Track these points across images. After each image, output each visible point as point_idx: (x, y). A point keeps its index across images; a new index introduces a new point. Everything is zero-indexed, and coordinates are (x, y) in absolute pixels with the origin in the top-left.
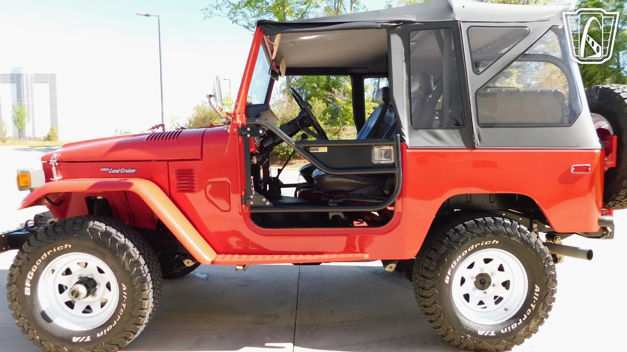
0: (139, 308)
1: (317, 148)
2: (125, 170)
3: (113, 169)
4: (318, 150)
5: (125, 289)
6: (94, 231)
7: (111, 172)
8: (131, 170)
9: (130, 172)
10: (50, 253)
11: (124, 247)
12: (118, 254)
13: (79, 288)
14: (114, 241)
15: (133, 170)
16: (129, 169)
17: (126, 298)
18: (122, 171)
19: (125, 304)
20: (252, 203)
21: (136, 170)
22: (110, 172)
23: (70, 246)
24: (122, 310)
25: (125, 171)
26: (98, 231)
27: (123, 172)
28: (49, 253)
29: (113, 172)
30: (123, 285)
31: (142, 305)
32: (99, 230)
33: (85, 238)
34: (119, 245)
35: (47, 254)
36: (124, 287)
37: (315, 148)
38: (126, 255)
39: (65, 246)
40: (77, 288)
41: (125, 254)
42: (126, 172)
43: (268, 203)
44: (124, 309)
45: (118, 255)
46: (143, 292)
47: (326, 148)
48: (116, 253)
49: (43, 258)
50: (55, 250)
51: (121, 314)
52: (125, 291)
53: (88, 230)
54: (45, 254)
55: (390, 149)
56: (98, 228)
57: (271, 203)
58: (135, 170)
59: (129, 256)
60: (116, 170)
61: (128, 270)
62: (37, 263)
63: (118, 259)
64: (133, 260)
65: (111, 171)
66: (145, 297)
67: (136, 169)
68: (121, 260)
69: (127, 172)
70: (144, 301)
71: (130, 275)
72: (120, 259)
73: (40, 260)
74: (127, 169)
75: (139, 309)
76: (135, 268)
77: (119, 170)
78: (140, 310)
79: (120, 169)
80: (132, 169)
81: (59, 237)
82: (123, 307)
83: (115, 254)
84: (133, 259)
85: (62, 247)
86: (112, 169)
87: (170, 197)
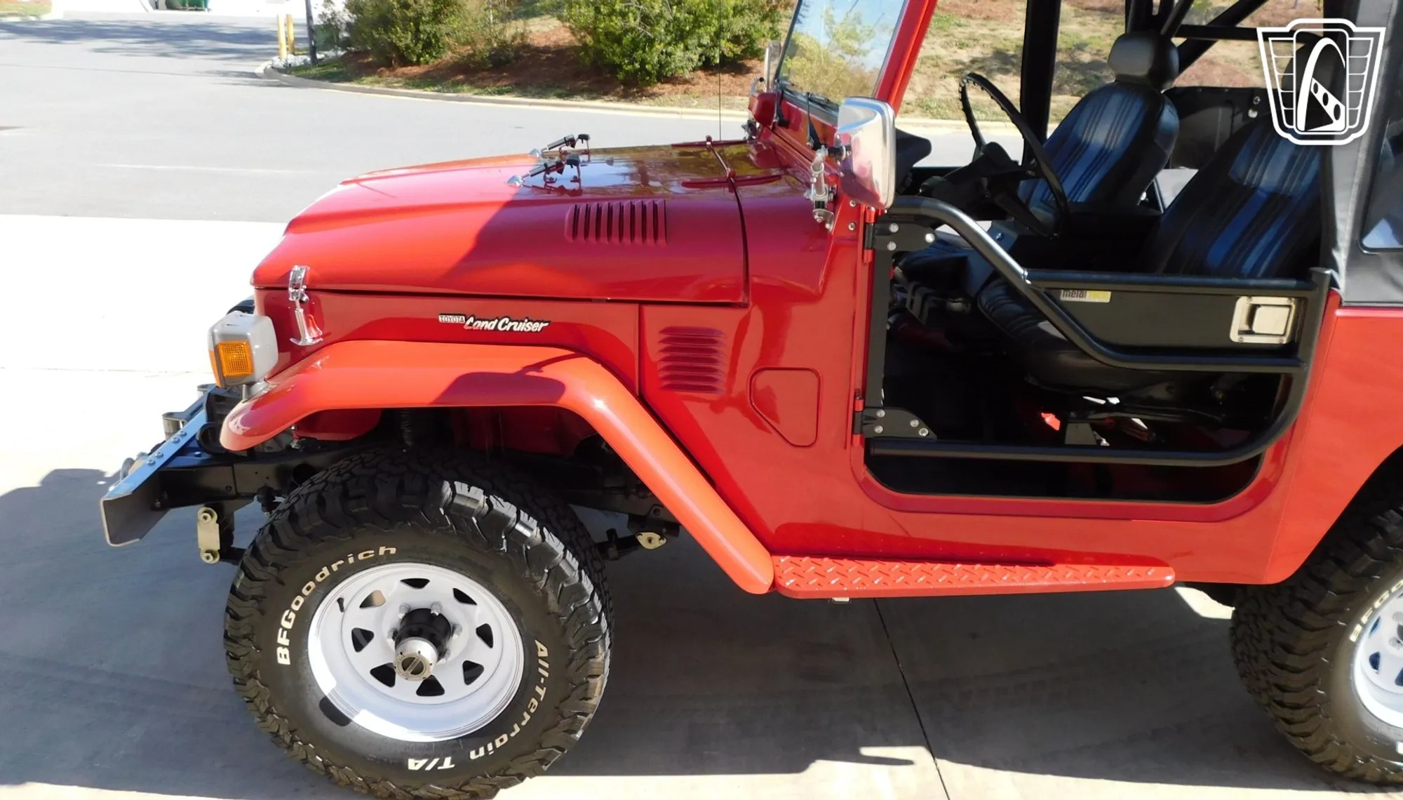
0: (581, 697)
1: (1080, 291)
2: (511, 324)
3: (475, 320)
4: (1084, 294)
5: (544, 652)
6: (459, 514)
7: (470, 328)
8: (531, 323)
9: (525, 330)
10: (339, 566)
11: (544, 553)
12: (527, 573)
13: (421, 653)
14: (516, 538)
15: (537, 324)
16: (523, 321)
17: (546, 674)
18: (503, 326)
19: (545, 689)
20: (879, 429)
21: (546, 324)
22: (466, 327)
23: (393, 551)
24: (534, 702)
25: (512, 326)
26: (470, 512)
27: (507, 328)
28: (335, 567)
29: (477, 328)
30: (539, 645)
31: (587, 689)
32: (474, 509)
33: (434, 532)
34: (529, 548)
35: (330, 569)
36: (542, 650)
37: (1075, 290)
38: (548, 573)
39: (378, 550)
40: (417, 652)
41: (546, 571)
42: (515, 329)
43: (924, 432)
44: (542, 699)
45: (527, 576)
46: (591, 660)
47: (1108, 293)
48: (522, 571)
49: (318, 578)
50: (351, 560)
51: (532, 710)
52: (543, 659)
53: (442, 511)
54: (325, 571)
56: (469, 504)
57: (931, 432)
59: (557, 574)
60: (484, 323)
61: (557, 611)
62: (304, 591)
63: (527, 585)
64: (565, 585)
65: (471, 324)
66: (595, 671)
67: (545, 322)
68: (536, 588)
69: (518, 329)
70: (591, 681)
71: (559, 622)
72: (532, 585)
73: (311, 584)
74: (519, 322)
75: (579, 699)
76: (571, 604)
77: (494, 323)
78: (581, 700)
79: (497, 321)
80: (534, 322)
81: (364, 529)
82: (540, 696)
83: (521, 574)
84: (566, 582)
85: (373, 552)
86: (471, 320)
87: (642, 399)
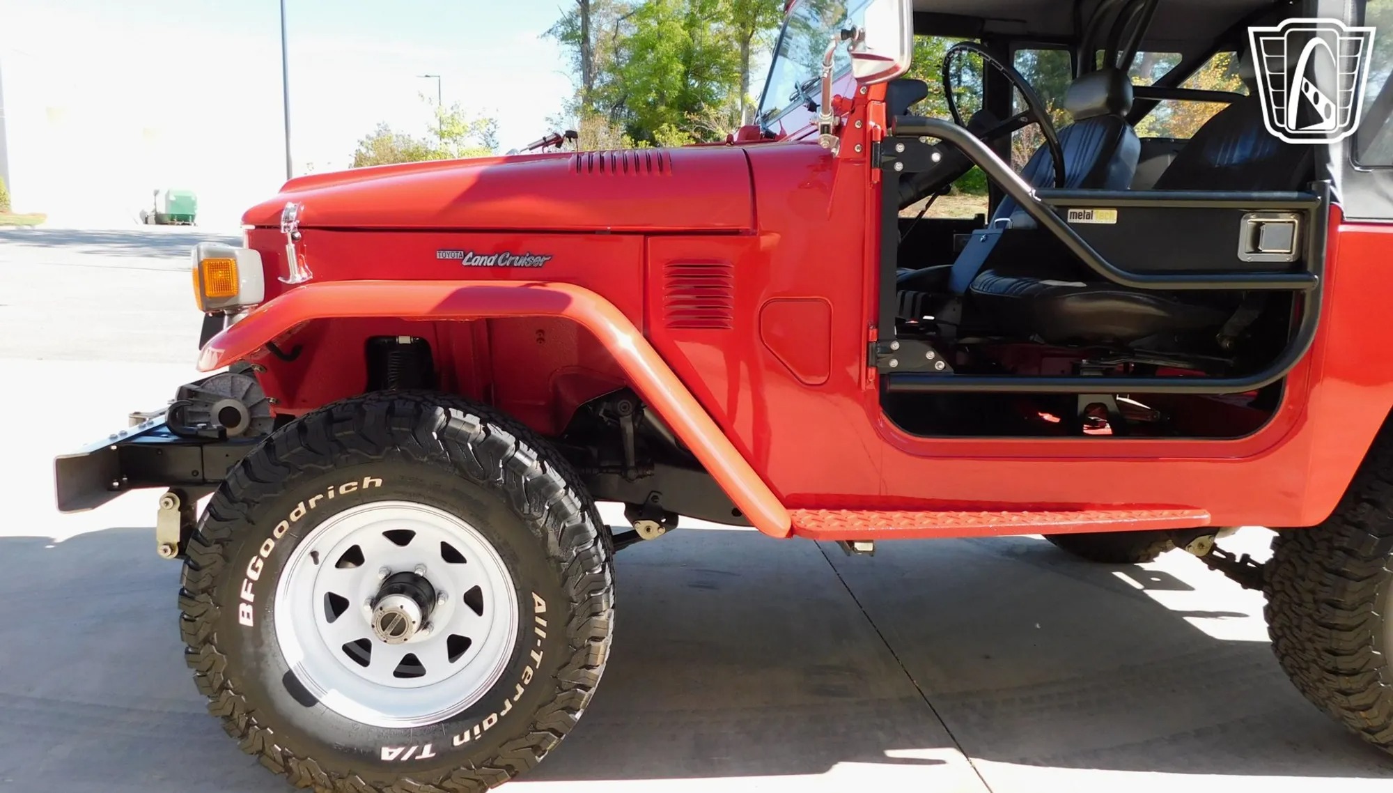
0: (583, 665)
1: (1087, 211)
2: (512, 258)
3: (474, 256)
4: (1089, 216)
5: (540, 609)
6: (454, 439)
7: (469, 263)
8: (533, 258)
9: (527, 265)
11: (542, 488)
12: (527, 506)
13: (404, 608)
14: (516, 468)
15: (539, 258)
16: (524, 256)
17: (543, 633)
18: (503, 262)
19: (542, 653)
20: (894, 363)
21: (548, 258)
22: (465, 263)
23: (378, 483)
24: (529, 670)
25: (514, 261)
26: (464, 437)
27: (508, 263)
29: (476, 264)
30: (537, 599)
31: (588, 656)
32: (469, 434)
33: (426, 459)
34: (528, 479)
36: (539, 605)
37: (1082, 211)
38: (549, 509)
39: (362, 481)
41: (547, 507)
42: (516, 263)
43: (940, 366)
44: (537, 667)
45: (526, 512)
46: (594, 618)
47: (1115, 212)
48: (521, 505)
51: (527, 682)
52: (540, 615)
53: (435, 435)
55: (1293, 222)
56: (465, 429)
57: (948, 365)
58: (545, 259)
59: (558, 513)
60: (483, 258)
61: (558, 555)
63: (525, 522)
64: (567, 525)
65: (470, 260)
66: (597, 634)
67: (546, 256)
68: (535, 526)
69: (519, 265)
70: (592, 645)
71: (559, 569)
72: (531, 524)
74: (519, 256)
75: (580, 668)
76: (573, 547)
77: (494, 258)
78: (583, 670)
79: (497, 256)
80: (536, 257)
82: (536, 662)
83: (520, 509)
84: (569, 521)
85: (356, 483)
86: (470, 255)
